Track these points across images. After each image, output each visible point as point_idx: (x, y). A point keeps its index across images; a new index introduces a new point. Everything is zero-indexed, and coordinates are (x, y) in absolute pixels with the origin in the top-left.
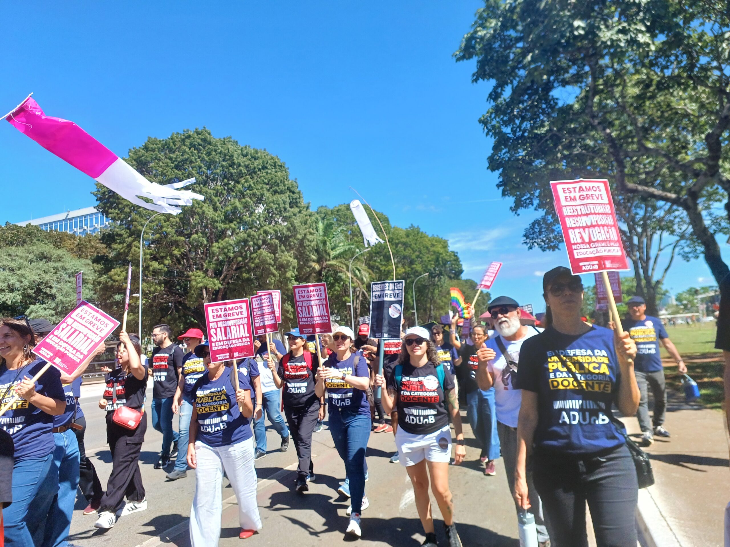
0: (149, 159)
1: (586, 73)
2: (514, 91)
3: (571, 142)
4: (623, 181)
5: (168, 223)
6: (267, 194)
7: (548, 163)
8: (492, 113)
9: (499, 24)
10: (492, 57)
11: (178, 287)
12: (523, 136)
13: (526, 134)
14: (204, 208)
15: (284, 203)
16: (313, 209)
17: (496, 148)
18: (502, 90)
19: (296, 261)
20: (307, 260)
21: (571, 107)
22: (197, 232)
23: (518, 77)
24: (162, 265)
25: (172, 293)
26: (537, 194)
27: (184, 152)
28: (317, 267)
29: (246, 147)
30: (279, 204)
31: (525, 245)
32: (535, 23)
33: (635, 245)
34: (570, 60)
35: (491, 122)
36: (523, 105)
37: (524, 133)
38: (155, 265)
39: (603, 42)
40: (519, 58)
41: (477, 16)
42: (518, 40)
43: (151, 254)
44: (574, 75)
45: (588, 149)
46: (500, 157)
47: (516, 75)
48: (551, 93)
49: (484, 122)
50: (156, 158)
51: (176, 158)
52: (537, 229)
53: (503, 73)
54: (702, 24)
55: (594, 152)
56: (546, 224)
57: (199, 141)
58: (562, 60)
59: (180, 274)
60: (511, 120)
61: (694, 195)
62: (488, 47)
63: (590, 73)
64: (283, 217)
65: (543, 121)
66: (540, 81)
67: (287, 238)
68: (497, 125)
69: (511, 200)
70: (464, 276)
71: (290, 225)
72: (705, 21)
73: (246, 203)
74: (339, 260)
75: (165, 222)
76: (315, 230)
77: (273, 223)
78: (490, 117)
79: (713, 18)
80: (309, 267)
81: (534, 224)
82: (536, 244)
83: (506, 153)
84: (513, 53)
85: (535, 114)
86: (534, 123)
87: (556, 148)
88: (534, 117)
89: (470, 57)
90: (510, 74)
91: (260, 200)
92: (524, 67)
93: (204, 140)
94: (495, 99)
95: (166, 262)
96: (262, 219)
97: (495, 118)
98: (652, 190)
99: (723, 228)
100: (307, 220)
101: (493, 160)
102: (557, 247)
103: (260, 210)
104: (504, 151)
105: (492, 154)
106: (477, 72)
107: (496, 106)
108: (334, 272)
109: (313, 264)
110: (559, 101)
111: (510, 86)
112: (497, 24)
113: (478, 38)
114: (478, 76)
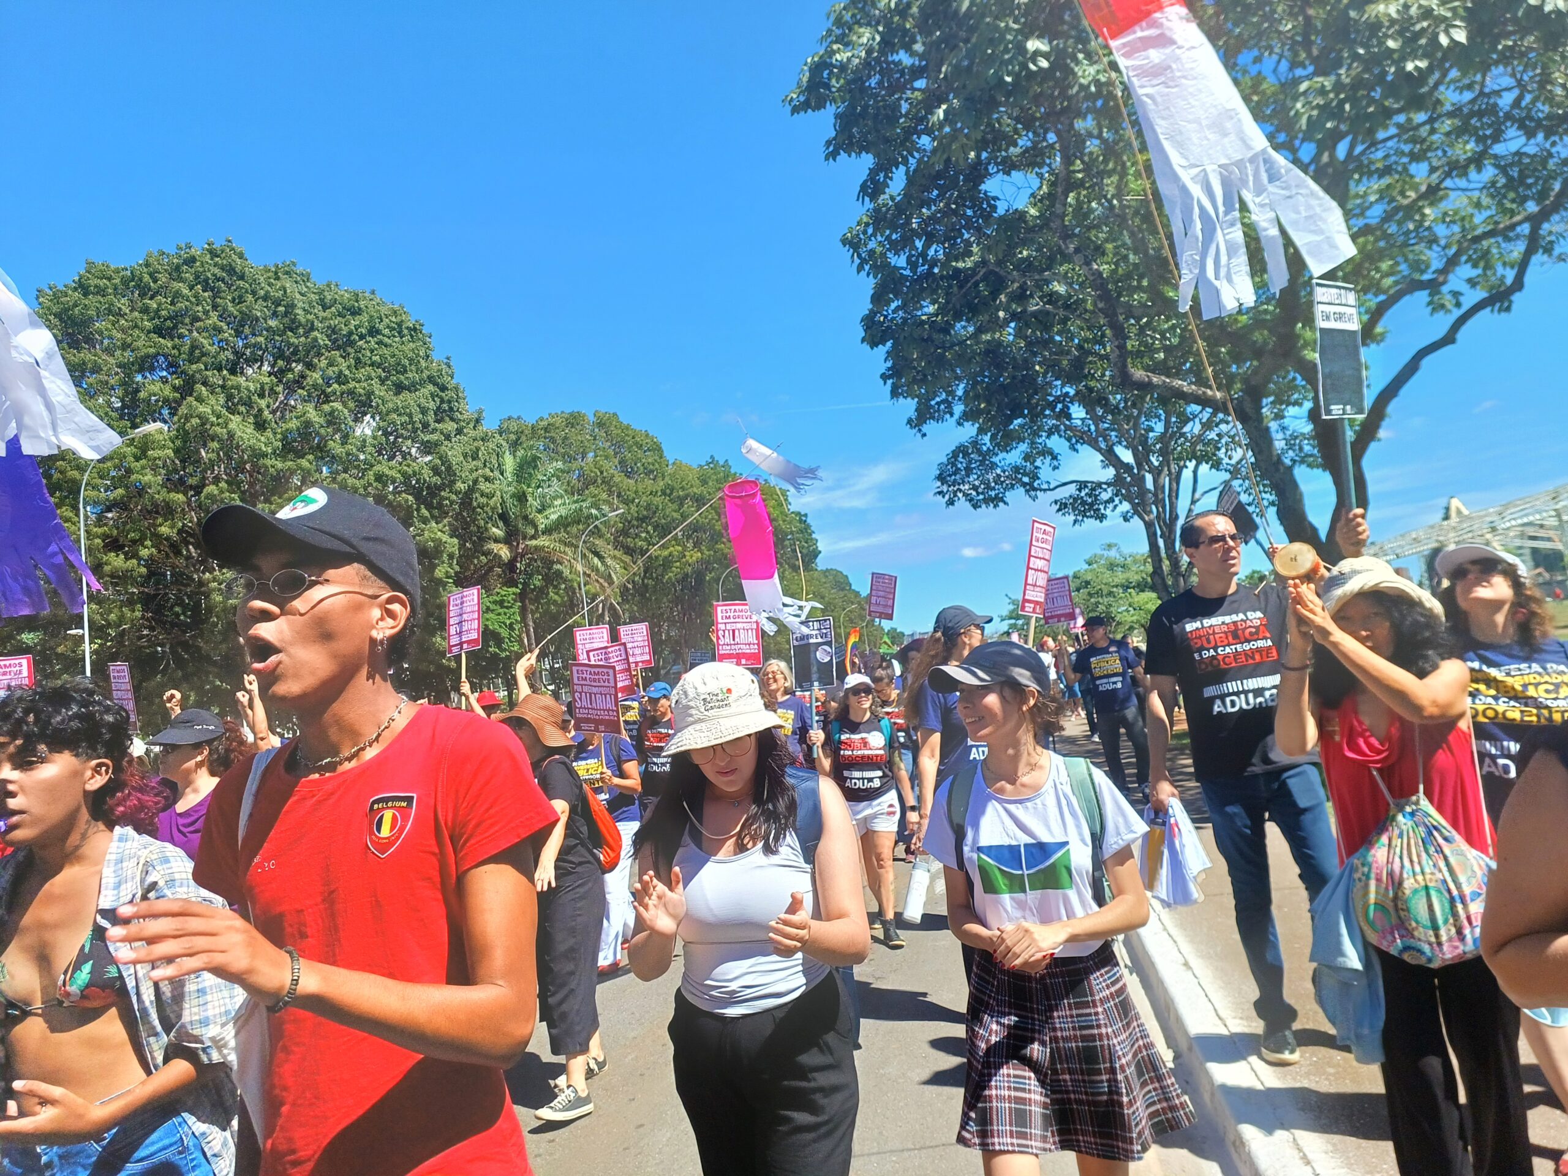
0: (92, 312)
1: (1051, 146)
2: (911, 180)
3: (1023, 288)
4: (1125, 366)
5: (143, 462)
6: (379, 391)
7: (980, 331)
8: (867, 225)
9: (878, 38)
10: (865, 108)
11: (177, 609)
12: (930, 272)
13: (936, 270)
14: (232, 426)
15: (424, 411)
16: (489, 425)
17: (879, 298)
18: (886, 176)
19: (455, 541)
20: (482, 537)
21: (1021, 215)
22: (217, 480)
23: (918, 150)
24: (135, 561)
25: (161, 623)
26: (960, 392)
27: (177, 295)
28: (504, 552)
29: (329, 285)
30: (410, 416)
31: (940, 497)
32: (950, 42)
33: (1149, 491)
34: (1018, 120)
35: (866, 245)
36: (929, 209)
37: (931, 267)
38: (116, 561)
39: (1082, 87)
40: (919, 111)
41: (832, 18)
42: (917, 72)
43: (104, 536)
44: (1027, 151)
45: (1057, 301)
46: (886, 317)
47: (913, 148)
48: (983, 187)
49: (852, 243)
50: (110, 312)
51: (158, 310)
52: (962, 463)
53: (887, 141)
54: (1258, 60)
55: (1067, 307)
56: (979, 452)
57: (217, 271)
58: (1004, 118)
59: (181, 579)
60: (906, 242)
61: (1255, 393)
62: (856, 86)
63: (1057, 146)
64: (423, 443)
65: (968, 244)
66: (961, 162)
67: (434, 490)
68: (879, 250)
69: (908, 406)
70: (821, 563)
71: (438, 462)
72: (1262, 55)
73: (331, 413)
74: (555, 536)
75: (137, 459)
76: (497, 473)
77: (399, 458)
78: (865, 232)
79: (1277, 50)
80: (485, 554)
81: (955, 454)
82: (960, 495)
83: (898, 308)
84: (907, 100)
85: (953, 230)
86: (952, 246)
87: (994, 300)
88: (950, 237)
89: (820, 105)
90: (902, 144)
91: (364, 406)
92: (928, 132)
93: (231, 270)
94: (874, 197)
95: (144, 553)
96: (370, 449)
97: (874, 234)
98: (1177, 383)
99: (1307, 456)
100: (478, 449)
101: (874, 322)
102: (1002, 500)
103: (366, 428)
104: (893, 305)
105: (871, 311)
106: (834, 139)
107: (875, 210)
108: (545, 562)
109: (495, 547)
110: (998, 203)
111: (902, 169)
112: (874, 39)
113: (835, 67)
114: (837, 147)
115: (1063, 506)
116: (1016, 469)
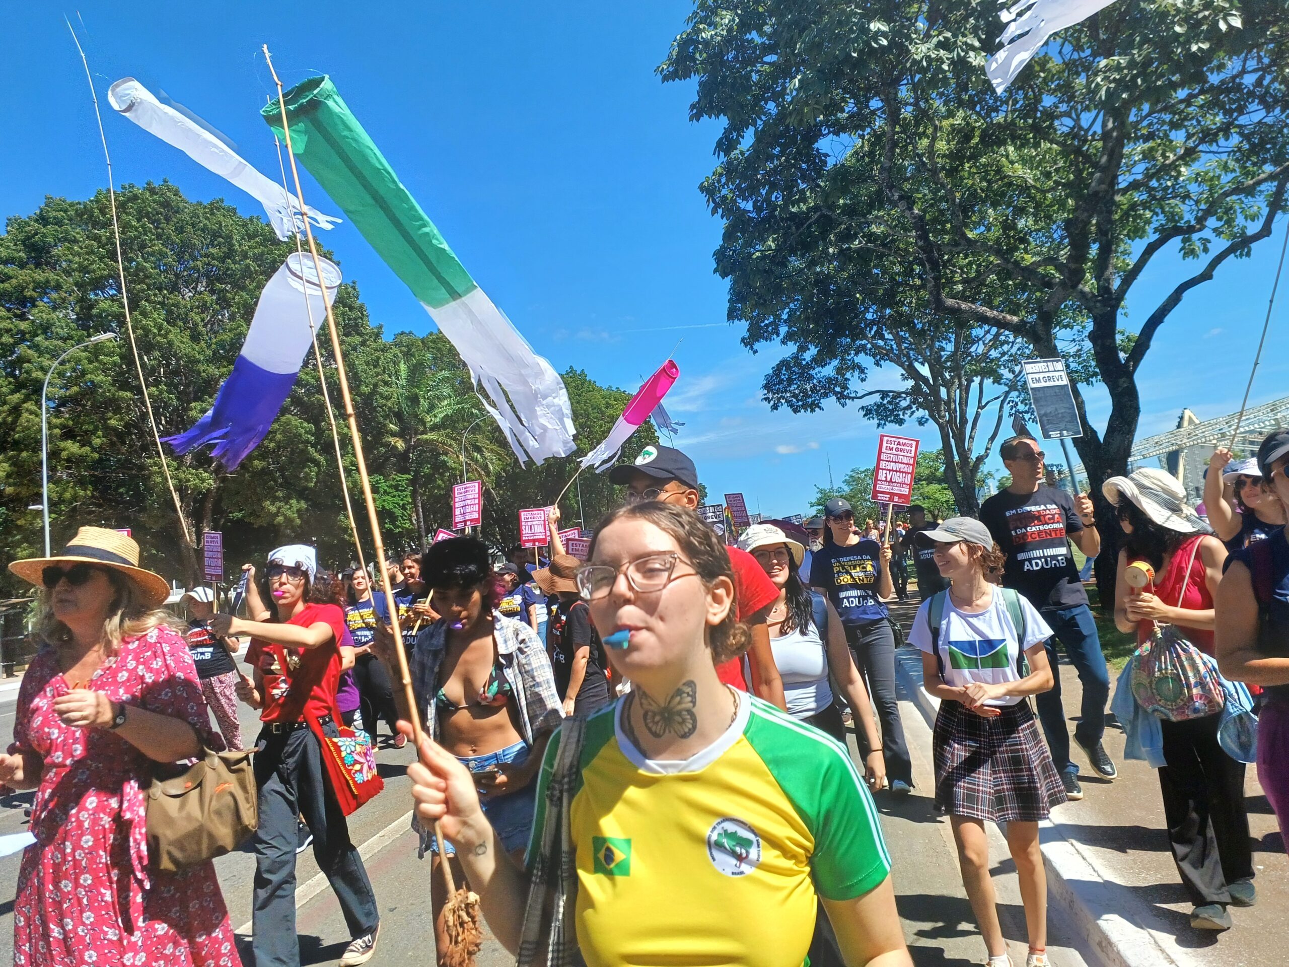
0: (50, 239)
2: (760, 137)
3: (849, 229)
4: (939, 294)
5: (96, 365)
8: (721, 175)
9: (737, 20)
10: (724, 78)
12: (772, 215)
13: (777, 213)
14: (171, 336)
16: (387, 338)
17: (728, 236)
18: (738, 135)
20: (381, 432)
21: (846, 169)
22: (157, 382)
23: (765, 114)
24: (88, 448)
26: (784, 316)
28: (400, 445)
29: (251, 220)
31: (766, 403)
33: (943, 400)
35: (720, 192)
36: (772, 163)
37: (773, 211)
38: (72, 447)
39: (915, 62)
40: (767, 81)
42: (766, 49)
43: (63, 426)
44: (852, 115)
45: (875, 240)
46: (734, 252)
47: (761, 112)
48: (816, 146)
49: (709, 190)
50: (66, 239)
52: (784, 375)
53: (740, 106)
55: (884, 245)
56: (800, 366)
57: (156, 206)
59: (125, 465)
60: (753, 190)
61: (1047, 321)
62: (716, 59)
65: (803, 192)
68: (730, 196)
69: (742, 327)
74: (442, 432)
75: (90, 362)
76: (393, 377)
78: (719, 181)
80: (387, 445)
81: (778, 369)
82: (783, 401)
84: (758, 71)
85: (791, 180)
86: (789, 194)
87: (825, 239)
88: (790, 186)
89: (686, 75)
90: (753, 108)
92: (774, 99)
93: (166, 204)
94: (727, 152)
95: (96, 441)
97: (726, 183)
100: (378, 358)
101: (724, 256)
102: (818, 406)
105: (722, 247)
106: (698, 103)
107: (728, 162)
108: (433, 454)
109: (393, 440)
110: (828, 159)
111: (751, 130)
112: (734, 20)
113: (699, 43)
114: (699, 111)
115: (868, 412)
116: (830, 380)
